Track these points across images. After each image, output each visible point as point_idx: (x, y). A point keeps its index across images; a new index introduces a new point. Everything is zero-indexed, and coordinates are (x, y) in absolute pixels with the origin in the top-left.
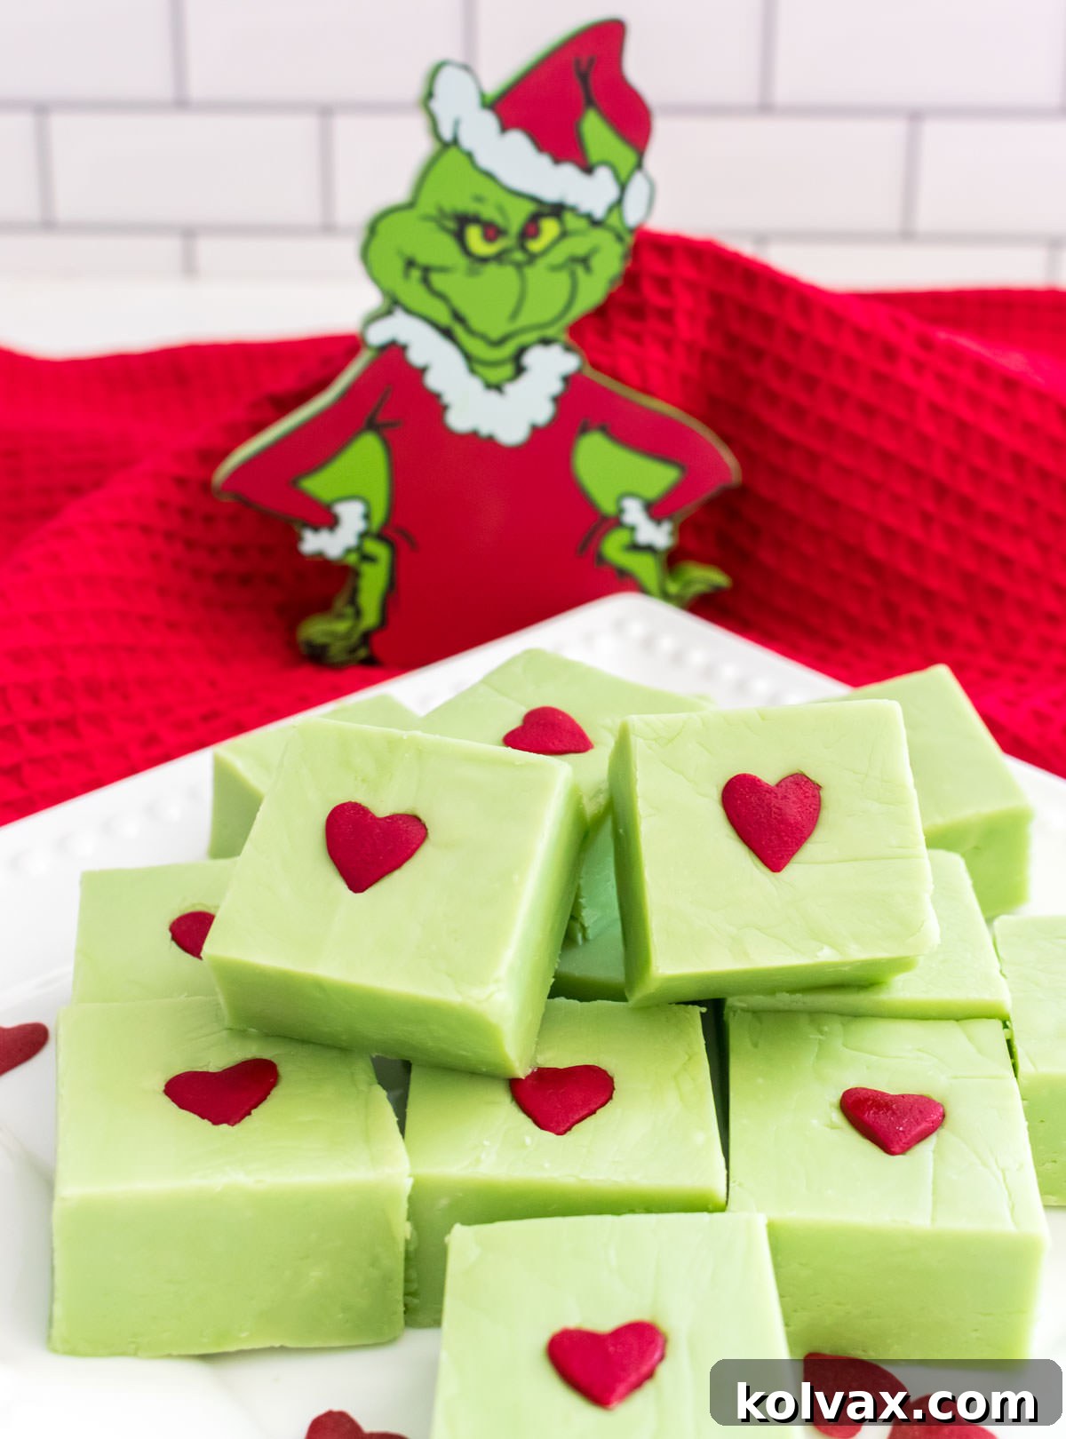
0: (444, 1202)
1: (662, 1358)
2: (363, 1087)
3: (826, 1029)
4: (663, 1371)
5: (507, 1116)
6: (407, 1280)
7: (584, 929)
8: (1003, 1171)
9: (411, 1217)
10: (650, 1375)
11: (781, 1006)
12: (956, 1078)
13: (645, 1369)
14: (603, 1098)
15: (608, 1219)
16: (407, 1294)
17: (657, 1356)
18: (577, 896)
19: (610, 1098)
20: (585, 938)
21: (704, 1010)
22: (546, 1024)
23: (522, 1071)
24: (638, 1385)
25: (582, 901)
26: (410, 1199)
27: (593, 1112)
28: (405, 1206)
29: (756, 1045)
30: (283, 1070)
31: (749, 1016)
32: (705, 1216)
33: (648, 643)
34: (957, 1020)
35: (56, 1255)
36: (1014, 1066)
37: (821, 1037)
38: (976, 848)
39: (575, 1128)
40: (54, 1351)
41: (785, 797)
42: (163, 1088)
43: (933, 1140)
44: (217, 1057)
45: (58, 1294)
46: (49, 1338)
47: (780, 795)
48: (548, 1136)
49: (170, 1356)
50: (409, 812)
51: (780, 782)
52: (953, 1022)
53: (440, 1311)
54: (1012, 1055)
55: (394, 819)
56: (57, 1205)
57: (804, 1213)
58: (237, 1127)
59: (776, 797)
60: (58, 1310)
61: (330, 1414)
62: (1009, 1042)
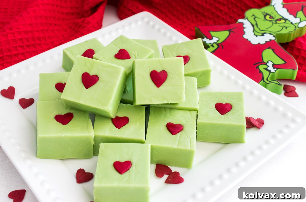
0: (99, 139)
1: (131, 167)
2: (87, 119)
3: (166, 111)
4: (131, 169)
5: (110, 125)
6: (93, 149)
7: (127, 91)
8: (190, 139)
9: (94, 141)
10: (129, 169)
11: (159, 106)
12: (186, 122)
13: (128, 168)
14: (127, 123)
15: (125, 144)
16: (93, 151)
17: (130, 166)
18: (126, 85)
19: (128, 122)
20: (127, 92)
21: (146, 107)
22: (119, 108)
23: (114, 117)
24: (127, 171)
25: (127, 86)
26: (94, 138)
27: (125, 125)
28: (93, 139)
29: (154, 114)
30: (74, 115)
31: (154, 108)
32: (141, 144)
33: (148, 23)
34: (189, 110)
35: (38, 145)
36: (197, 120)
37: (165, 113)
38: (201, 76)
39: (122, 128)
40: (37, 158)
41: (161, 75)
42: (54, 117)
43: (180, 133)
44: (63, 112)
45: (38, 150)
46: (37, 156)
47: (160, 74)
48: (117, 129)
49: (55, 159)
50: (96, 75)
51: (161, 72)
52: (188, 111)
53: (98, 154)
54: (197, 118)
55: (94, 76)
56: (38, 138)
57: (157, 144)
58: (66, 125)
59: (159, 75)
60: (38, 152)
61: (80, 169)
62: (197, 115)
